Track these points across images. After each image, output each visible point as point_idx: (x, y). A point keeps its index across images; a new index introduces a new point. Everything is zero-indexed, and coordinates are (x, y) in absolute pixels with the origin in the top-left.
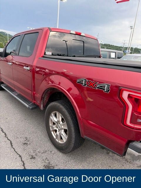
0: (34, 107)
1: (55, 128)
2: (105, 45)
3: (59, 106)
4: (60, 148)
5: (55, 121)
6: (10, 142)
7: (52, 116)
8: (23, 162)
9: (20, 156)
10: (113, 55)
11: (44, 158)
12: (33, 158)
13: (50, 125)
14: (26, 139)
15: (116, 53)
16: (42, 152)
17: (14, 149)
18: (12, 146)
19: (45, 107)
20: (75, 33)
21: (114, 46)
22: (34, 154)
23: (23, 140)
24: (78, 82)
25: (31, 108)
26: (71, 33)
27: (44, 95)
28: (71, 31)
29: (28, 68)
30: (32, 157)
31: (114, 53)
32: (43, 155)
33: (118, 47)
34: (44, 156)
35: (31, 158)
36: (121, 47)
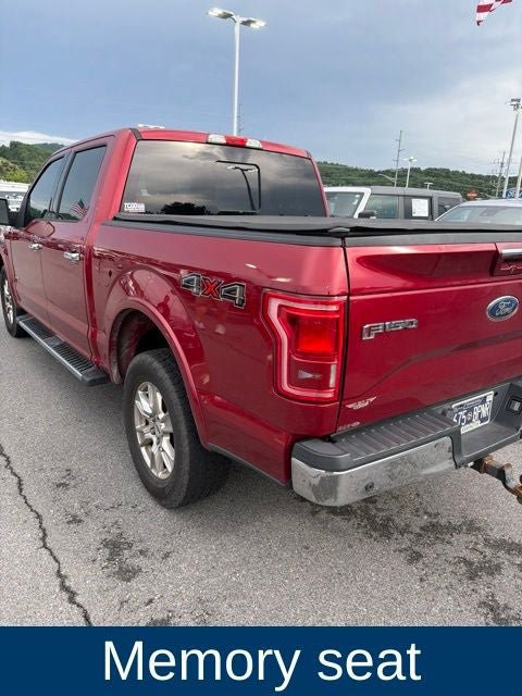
0: (97, 377)
1: (149, 435)
2: (430, 172)
3: (150, 364)
4: (160, 494)
5: (146, 413)
6: (16, 480)
7: (139, 400)
8: (44, 530)
9: (39, 517)
10: (420, 208)
11: (110, 522)
12: (76, 520)
13: (138, 427)
14: (65, 473)
15: (430, 199)
16: (108, 505)
17: (25, 497)
18: (21, 490)
19: (122, 373)
20: (224, 141)
21: (464, 174)
22: (80, 513)
23: (56, 476)
24: (184, 286)
25: (88, 379)
26: (209, 141)
27: (116, 334)
28: (210, 137)
29: (74, 255)
30: (74, 520)
31: (426, 202)
32: (107, 514)
33: (480, 177)
34: (111, 517)
35: (68, 523)
36: (494, 177)
